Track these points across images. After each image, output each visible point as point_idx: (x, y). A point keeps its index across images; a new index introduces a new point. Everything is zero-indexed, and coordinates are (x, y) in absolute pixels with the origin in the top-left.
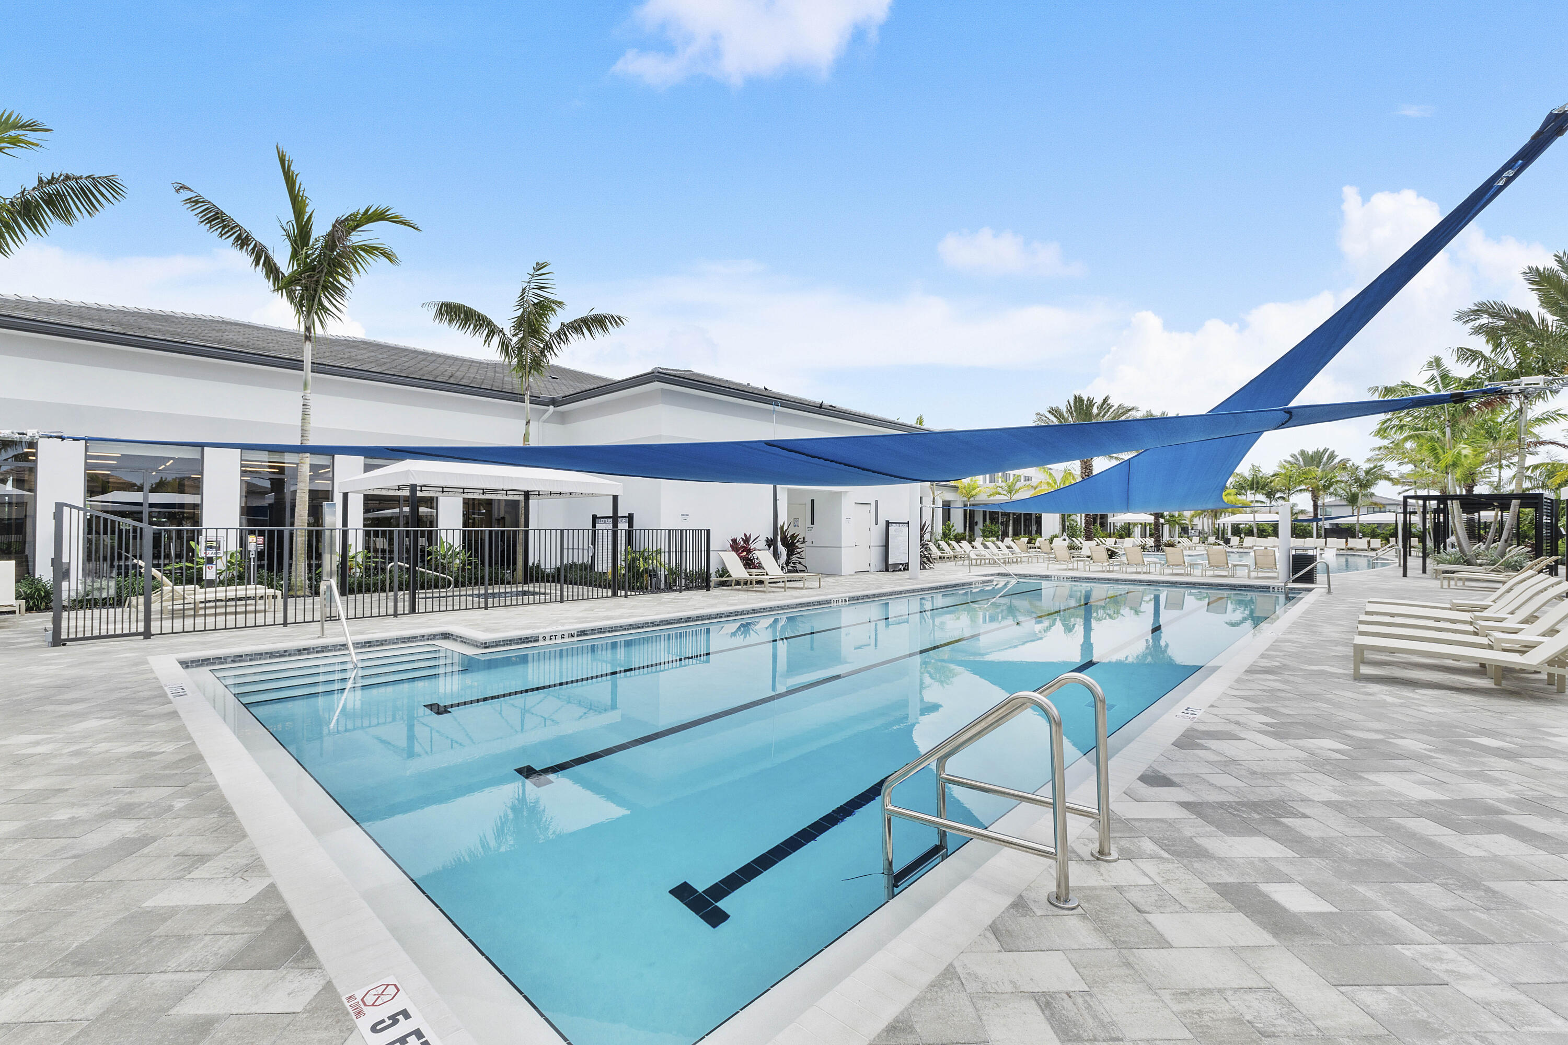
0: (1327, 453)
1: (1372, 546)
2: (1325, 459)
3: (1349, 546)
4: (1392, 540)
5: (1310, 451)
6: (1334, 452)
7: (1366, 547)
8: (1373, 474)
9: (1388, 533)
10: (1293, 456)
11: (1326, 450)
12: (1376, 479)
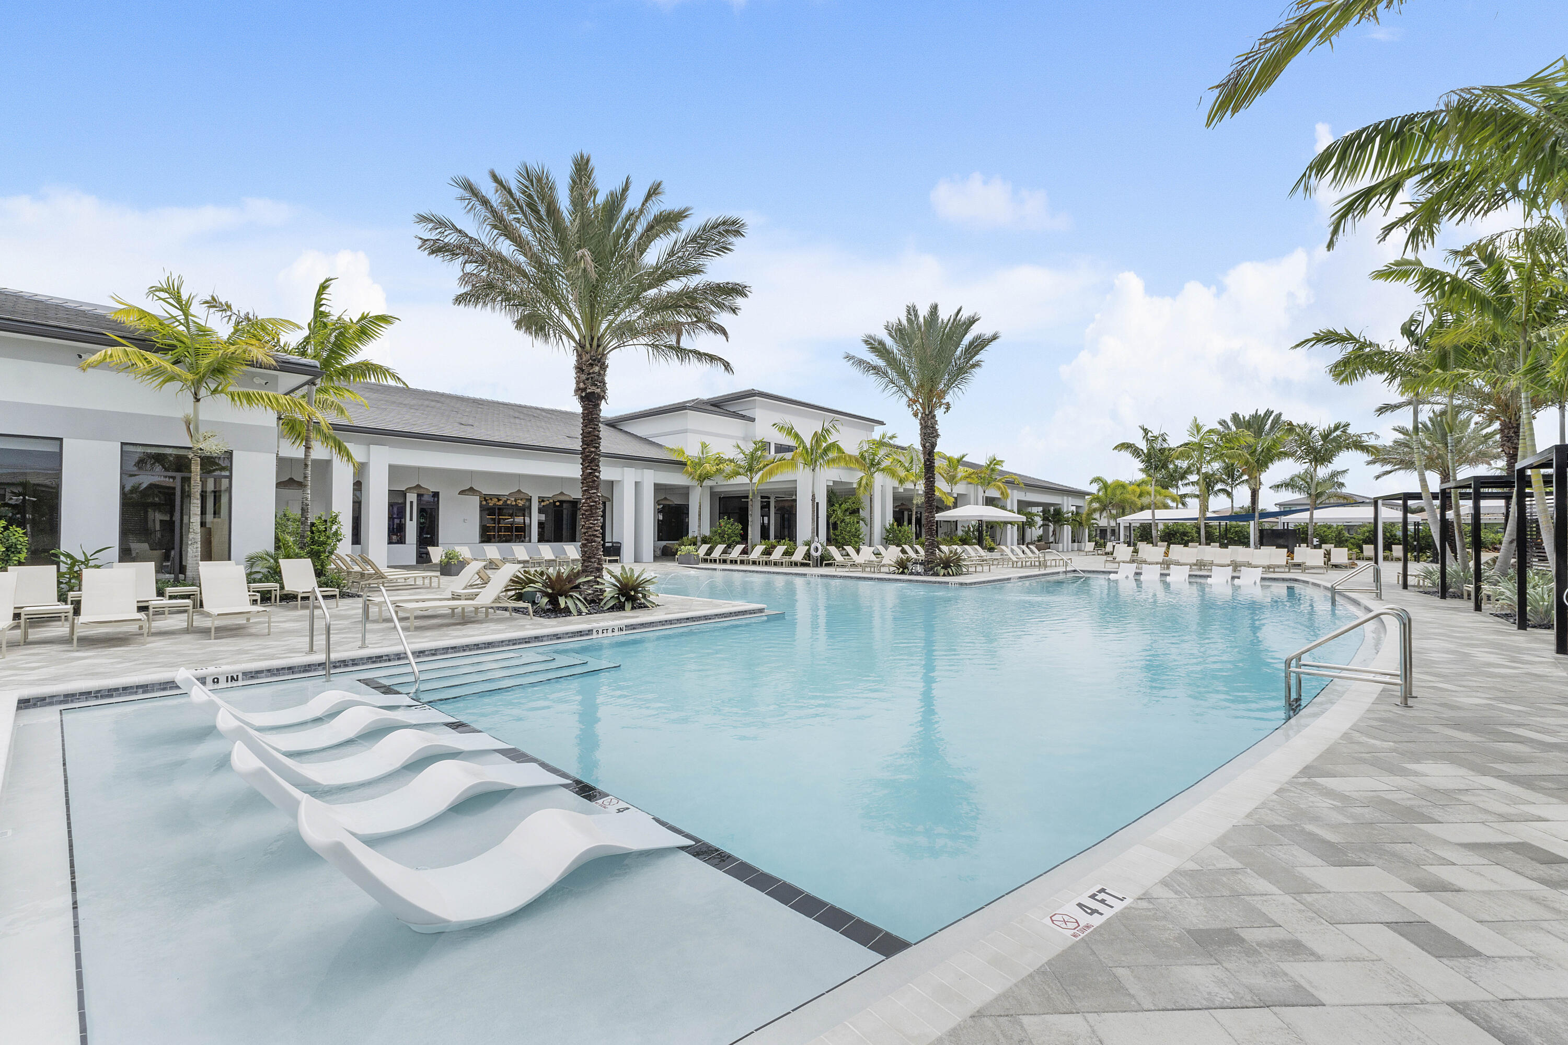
0: (1272, 418)
1: (1334, 560)
2: (1267, 427)
3: (1297, 560)
4: (1368, 550)
5: (1246, 413)
6: (1280, 414)
7: (1320, 561)
8: (1335, 439)
9: (1361, 537)
10: (1223, 423)
11: (1268, 413)
12: (1339, 448)
